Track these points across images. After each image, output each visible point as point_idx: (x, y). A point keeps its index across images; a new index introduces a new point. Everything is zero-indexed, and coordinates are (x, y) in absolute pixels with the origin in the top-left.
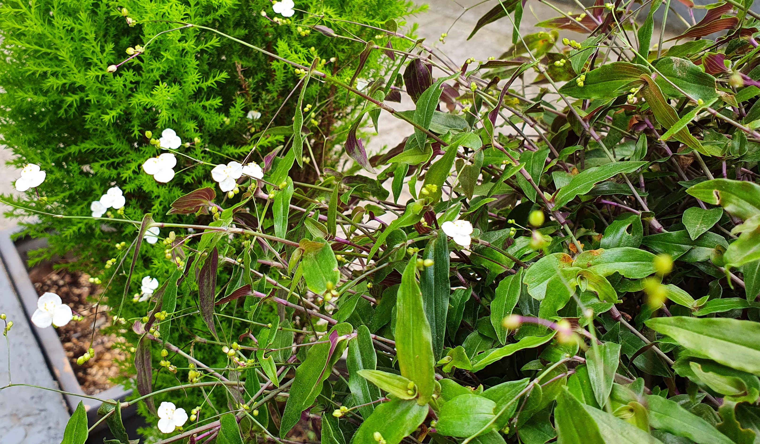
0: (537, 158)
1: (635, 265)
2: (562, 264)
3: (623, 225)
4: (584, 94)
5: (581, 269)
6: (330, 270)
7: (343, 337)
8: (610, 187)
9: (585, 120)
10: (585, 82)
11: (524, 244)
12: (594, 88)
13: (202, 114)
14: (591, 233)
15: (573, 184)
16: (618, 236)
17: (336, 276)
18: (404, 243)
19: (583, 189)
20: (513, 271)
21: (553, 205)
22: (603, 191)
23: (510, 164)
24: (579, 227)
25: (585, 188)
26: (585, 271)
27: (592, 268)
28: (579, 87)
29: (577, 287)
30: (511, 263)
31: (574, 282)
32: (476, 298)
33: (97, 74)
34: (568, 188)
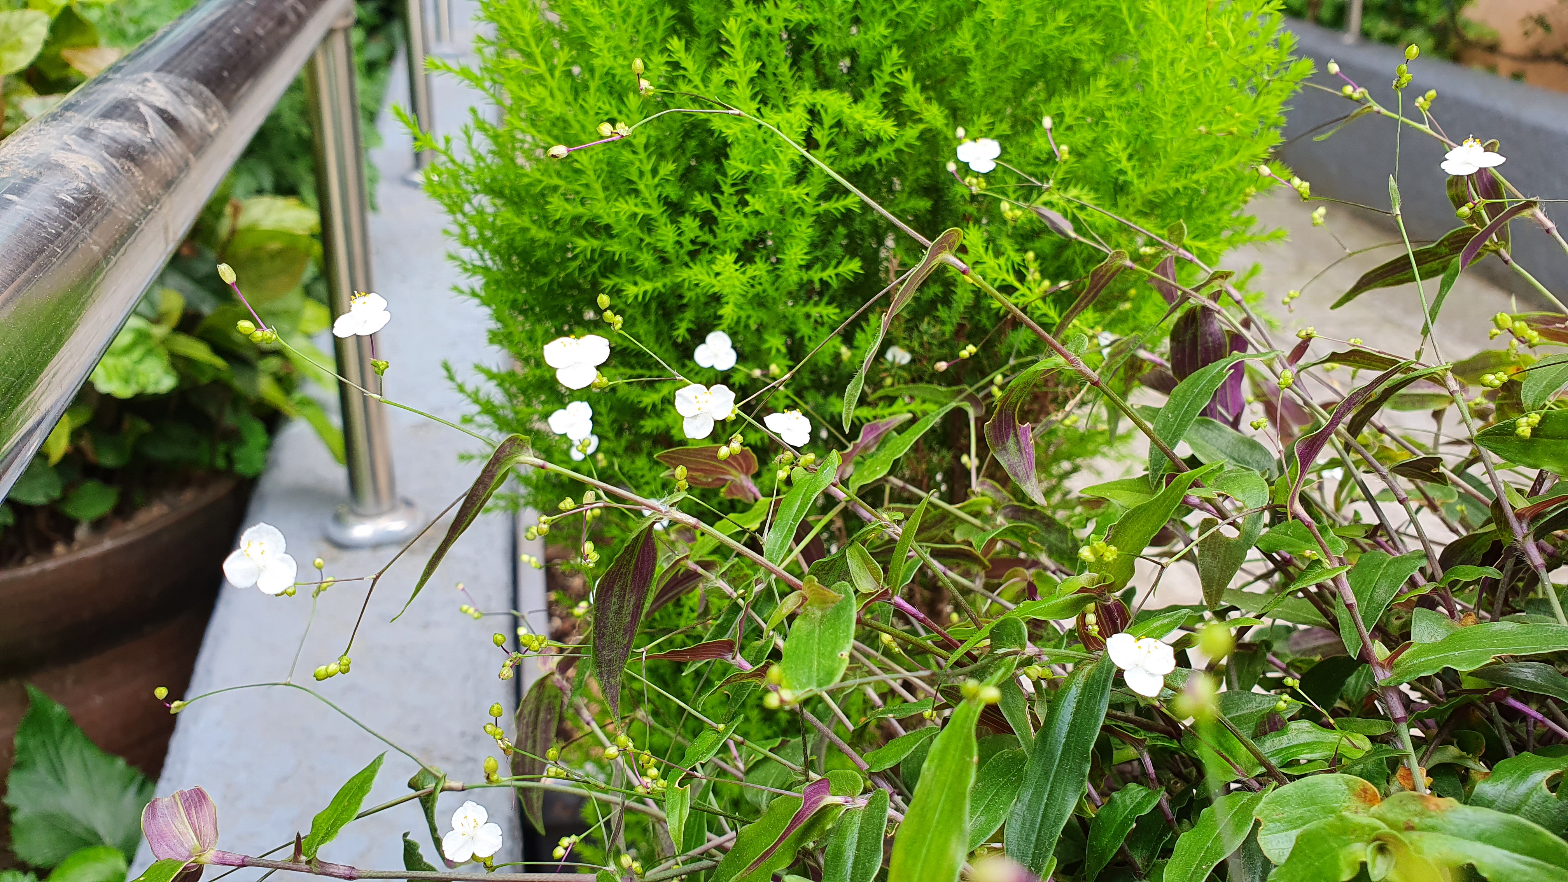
0: (1392, 570)
1: (1526, 863)
2: (1355, 803)
3: (1543, 767)
4: (1528, 456)
5: (1385, 828)
6: (832, 652)
7: (838, 800)
8: (1537, 677)
9: (1519, 517)
10: (1535, 431)
11: (1305, 738)
12: (1554, 448)
13: (804, 329)
14: (1470, 764)
15: (1449, 642)
16: (1522, 788)
17: (837, 669)
18: (1017, 649)
19: (1464, 660)
20: (1256, 785)
21: (1388, 674)
22: (1517, 680)
23: (1318, 561)
24: (1447, 742)
25: (1471, 660)
26: (1395, 837)
27: (1414, 835)
28: (1521, 440)
29: (1364, 865)
30: (1254, 766)
31: (1362, 852)
32: (1165, 815)
33: (636, 210)
34: (1434, 648)
